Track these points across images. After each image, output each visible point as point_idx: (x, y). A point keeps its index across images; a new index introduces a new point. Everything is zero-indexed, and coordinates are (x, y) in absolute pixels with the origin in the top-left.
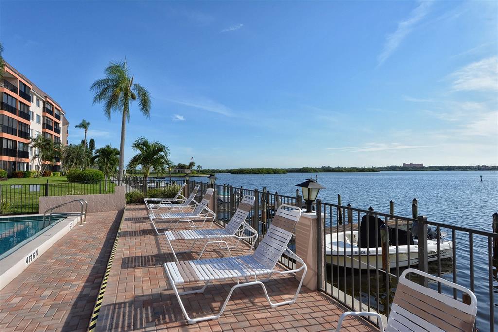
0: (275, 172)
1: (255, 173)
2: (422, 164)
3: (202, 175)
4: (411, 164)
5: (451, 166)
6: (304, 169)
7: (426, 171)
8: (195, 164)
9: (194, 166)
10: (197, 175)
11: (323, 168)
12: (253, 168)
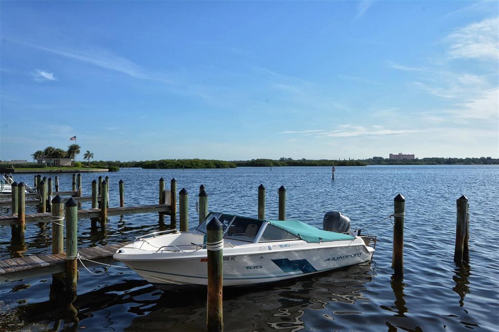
0: (218, 165)
1: (186, 168)
2: (413, 155)
3: (95, 170)
4: (400, 155)
5: (450, 158)
6: (258, 160)
7: (421, 164)
8: (80, 150)
9: (78, 152)
10: (85, 170)
11: (282, 160)
12: (182, 158)
